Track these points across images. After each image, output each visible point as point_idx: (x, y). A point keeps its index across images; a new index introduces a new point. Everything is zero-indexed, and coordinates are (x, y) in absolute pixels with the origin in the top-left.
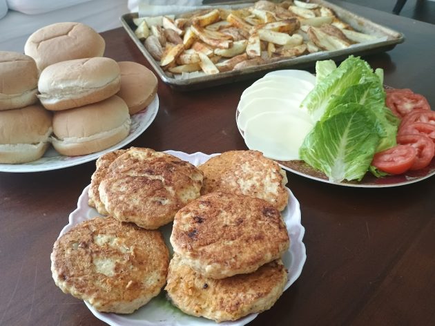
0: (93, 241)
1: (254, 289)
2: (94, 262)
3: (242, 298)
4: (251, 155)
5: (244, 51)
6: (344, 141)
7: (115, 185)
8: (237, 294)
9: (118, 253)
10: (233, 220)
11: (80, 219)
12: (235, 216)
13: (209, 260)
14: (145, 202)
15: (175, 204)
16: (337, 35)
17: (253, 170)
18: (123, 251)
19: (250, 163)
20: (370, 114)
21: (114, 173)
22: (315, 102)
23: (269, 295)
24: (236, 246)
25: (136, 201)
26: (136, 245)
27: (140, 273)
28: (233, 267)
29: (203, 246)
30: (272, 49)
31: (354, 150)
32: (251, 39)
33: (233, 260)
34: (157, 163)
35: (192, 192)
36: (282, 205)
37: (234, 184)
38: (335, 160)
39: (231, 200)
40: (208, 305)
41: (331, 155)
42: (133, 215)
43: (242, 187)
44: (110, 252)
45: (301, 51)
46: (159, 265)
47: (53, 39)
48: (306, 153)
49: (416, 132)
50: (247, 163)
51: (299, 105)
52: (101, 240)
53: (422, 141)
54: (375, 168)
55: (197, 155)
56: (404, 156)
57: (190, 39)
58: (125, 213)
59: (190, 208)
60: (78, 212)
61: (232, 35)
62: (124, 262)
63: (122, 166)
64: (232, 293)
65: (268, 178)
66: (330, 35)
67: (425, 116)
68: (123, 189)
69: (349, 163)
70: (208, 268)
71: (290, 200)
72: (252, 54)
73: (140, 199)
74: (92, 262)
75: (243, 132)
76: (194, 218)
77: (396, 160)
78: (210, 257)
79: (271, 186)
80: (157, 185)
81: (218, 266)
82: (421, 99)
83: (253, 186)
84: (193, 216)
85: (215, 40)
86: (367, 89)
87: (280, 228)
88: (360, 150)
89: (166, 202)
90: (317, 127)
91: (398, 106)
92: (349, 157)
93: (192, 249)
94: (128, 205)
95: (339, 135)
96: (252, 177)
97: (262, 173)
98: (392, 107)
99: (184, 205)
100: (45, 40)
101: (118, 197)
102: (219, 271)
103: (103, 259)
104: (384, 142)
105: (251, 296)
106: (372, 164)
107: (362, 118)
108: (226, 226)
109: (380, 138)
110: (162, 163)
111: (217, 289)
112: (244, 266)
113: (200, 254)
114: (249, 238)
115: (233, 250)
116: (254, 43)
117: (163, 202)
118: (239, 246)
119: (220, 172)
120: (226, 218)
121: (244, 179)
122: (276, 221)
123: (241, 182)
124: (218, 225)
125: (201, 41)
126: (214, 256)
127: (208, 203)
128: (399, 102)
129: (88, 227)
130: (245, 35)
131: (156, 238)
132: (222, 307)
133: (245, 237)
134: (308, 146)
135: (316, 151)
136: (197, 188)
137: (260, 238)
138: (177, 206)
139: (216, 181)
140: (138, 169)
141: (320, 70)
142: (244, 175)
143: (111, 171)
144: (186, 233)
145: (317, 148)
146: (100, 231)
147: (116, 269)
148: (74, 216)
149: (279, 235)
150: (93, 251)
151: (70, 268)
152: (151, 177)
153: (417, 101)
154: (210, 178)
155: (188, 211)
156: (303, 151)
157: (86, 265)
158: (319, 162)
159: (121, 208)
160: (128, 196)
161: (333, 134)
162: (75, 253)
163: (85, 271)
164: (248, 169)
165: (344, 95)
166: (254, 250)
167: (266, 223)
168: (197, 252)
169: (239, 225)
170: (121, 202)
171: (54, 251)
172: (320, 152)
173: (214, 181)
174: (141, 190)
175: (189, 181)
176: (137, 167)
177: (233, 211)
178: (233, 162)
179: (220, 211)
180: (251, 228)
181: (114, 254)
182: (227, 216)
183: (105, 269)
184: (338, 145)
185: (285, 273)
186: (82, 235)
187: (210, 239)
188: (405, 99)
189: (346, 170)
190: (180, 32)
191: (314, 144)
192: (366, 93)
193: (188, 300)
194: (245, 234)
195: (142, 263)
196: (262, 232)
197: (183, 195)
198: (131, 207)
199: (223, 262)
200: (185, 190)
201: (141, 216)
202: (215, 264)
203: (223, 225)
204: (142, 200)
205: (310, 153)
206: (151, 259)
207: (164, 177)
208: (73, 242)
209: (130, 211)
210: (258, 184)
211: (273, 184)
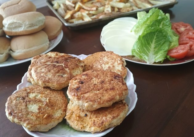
0: (28, 96)
1: (111, 115)
2: (28, 106)
3: (105, 120)
4: (108, 53)
5: (104, 11)
6: (153, 45)
7: (39, 69)
8: (102, 118)
9: (40, 101)
10: (99, 82)
12: (100, 80)
13: (87, 101)
14: (54, 76)
15: (70, 76)
16: (146, 2)
17: (109, 60)
18: (43, 100)
19: (107, 57)
20: (165, 32)
21: (39, 63)
22: (138, 29)
23: (119, 117)
24: (100, 93)
25: (50, 76)
26: (50, 97)
27: (52, 111)
28: (99, 103)
29: (83, 94)
30: (116, 10)
31: (158, 49)
32: (107, 6)
33: (99, 100)
34: (61, 58)
35: (79, 71)
36: (124, 75)
37: (100, 67)
38: (149, 54)
39: (97, 73)
40: (87, 125)
41: (147, 52)
43: (103, 68)
44: (36, 101)
45: (130, 10)
46: (62, 107)
47: (11, 6)
48: (135, 51)
49: (187, 39)
50: (106, 57)
51: (130, 31)
52: (32, 96)
53: (191, 43)
54: (169, 56)
55: (82, 56)
56: (183, 49)
57: (78, 8)
58: (44, 82)
59: (77, 78)
60: (22, 84)
61: (97, 5)
62: (43, 106)
63: (43, 60)
64: (99, 117)
65: (116, 63)
66: (143, 2)
67: (191, 32)
68: (43, 70)
69: (156, 55)
70: (86, 105)
71: (128, 73)
72: (107, 12)
73: (52, 74)
74: (26, 106)
75: (104, 45)
76: (79, 82)
77: (178, 51)
78: (87, 99)
79: (118, 66)
80: (60, 68)
81: (91, 103)
82: (188, 25)
83: (109, 67)
84: (79, 81)
85: (89, 7)
86: (162, 21)
87: (123, 84)
88: (161, 48)
89: (65, 75)
90: (139, 38)
91: (178, 29)
92: (156, 52)
93: (77, 96)
94: (46, 78)
95: (151, 43)
96: (109, 63)
97: (113, 61)
98: (175, 30)
99: (74, 77)
100: (8, 6)
101: (40, 74)
102: (92, 106)
103: (32, 105)
104: (173, 44)
105: (109, 118)
106: (167, 54)
107: (161, 34)
108: (95, 84)
109: (171, 42)
110: (63, 58)
111: (92, 116)
112: (105, 103)
113: (82, 98)
114: (107, 89)
115: (99, 95)
116: (108, 7)
117: (63, 76)
118: (102, 93)
119: (93, 62)
121: (105, 64)
122: (121, 81)
123: (103, 66)
124: (91, 84)
125: (83, 9)
126: (89, 98)
127: (87, 75)
128: (178, 27)
129: (26, 90)
130: (104, 5)
131: (60, 94)
132: (95, 125)
133: (105, 89)
134: (136, 48)
136: (81, 69)
137: (113, 89)
138: (71, 77)
139: (91, 66)
140: (51, 61)
141: (139, 16)
142: (105, 62)
143: (38, 62)
144: (75, 89)
145: (140, 48)
146: (32, 92)
147: (39, 109)
148: (20, 86)
149: (123, 87)
150: (27, 101)
151: (15, 109)
152: (58, 64)
153: (186, 26)
154: (88, 65)
155: (76, 79)
156: (133, 51)
157: (23, 107)
158: (141, 55)
159: (42, 79)
160: (46, 73)
161: (147, 42)
162: (18, 102)
163: (23, 110)
164: (106, 59)
165: (151, 24)
166: (110, 94)
167: (116, 82)
168: (80, 97)
169: (101, 84)
170: (43, 76)
171: (7, 102)
172: (142, 50)
173: (90, 66)
174: (52, 70)
175: (77, 66)
176: (50, 60)
177: (99, 77)
178: (99, 57)
179: (92, 78)
180: (108, 85)
181: (38, 102)
182: (96, 80)
183: (33, 109)
184: (150, 47)
185: (127, 106)
186: (22, 93)
187: (87, 91)
188: (181, 26)
189: (155, 58)
190: (73, 5)
191: (138, 47)
192: (162, 23)
193: (77, 123)
195: (53, 106)
196: (114, 86)
197: (74, 72)
198: (47, 79)
199: (94, 101)
200: (75, 70)
201: (52, 83)
202: (90, 102)
203: (94, 84)
204: (53, 75)
205: (137, 51)
206: (58, 104)
207: (64, 64)
208: (17, 97)
209: (47, 81)
210: (111, 66)
211: (119, 65)
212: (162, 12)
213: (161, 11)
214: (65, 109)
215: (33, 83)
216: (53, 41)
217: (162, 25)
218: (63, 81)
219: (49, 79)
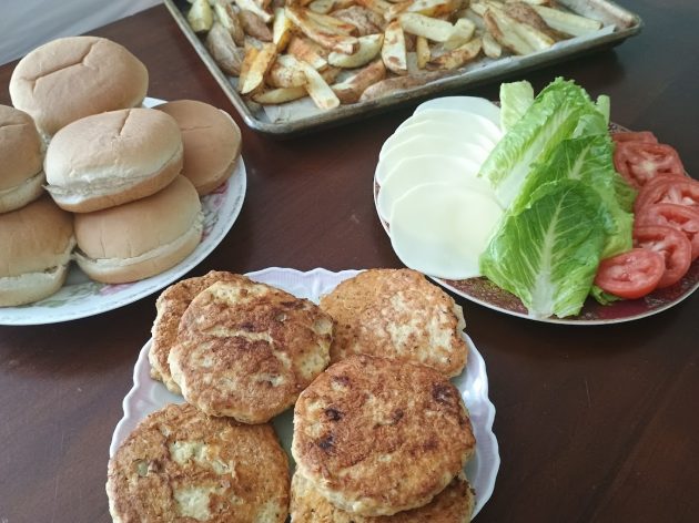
0: (169, 456)
2: (176, 496)
4: (406, 279)
5: (378, 57)
6: (549, 239)
7: (194, 355)
9: (211, 475)
10: (388, 413)
11: (140, 404)
12: (390, 405)
13: (358, 493)
14: (246, 385)
15: (293, 382)
16: (531, 21)
17: (411, 308)
18: (219, 471)
19: (405, 294)
20: (592, 195)
21: (191, 332)
22: (503, 169)
24: (396, 465)
25: (231, 384)
26: (237, 457)
27: (249, 507)
28: (395, 502)
29: (348, 466)
30: (424, 51)
31: (565, 256)
32: (390, 34)
33: (394, 492)
34: (258, 308)
35: (318, 356)
36: (458, 367)
37: (381, 332)
38: (537, 277)
39: (380, 372)
41: (531, 268)
42: (228, 407)
43: (394, 337)
44: (199, 476)
45: (473, 54)
46: (277, 489)
47: (57, 73)
48: (491, 266)
49: (662, 220)
50: (400, 293)
51: (476, 174)
52: (181, 452)
53: (672, 239)
54: (600, 291)
55: (317, 273)
56: (645, 271)
57: (285, 33)
58: (215, 405)
59: (318, 391)
60: (136, 393)
61: (355, 23)
62: (223, 491)
63: (202, 318)
65: (434, 322)
66: (521, 22)
67: (676, 189)
68: (208, 362)
69: (559, 283)
70: (356, 506)
72: (392, 66)
73: (237, 379)
74: (172, 496)
75: (388, 225)
76: (327, 412)
77: (632, 278)
78: (358, 488)
79: (440, 335)
80: (262, 349)
81: (372, 502)
82: (670, 154)
83: (412, 336)
84: (325, 406)
85: (328, 36)
86: (585, 146)
87: (461, 422)
88: (576, 257)
89: (279, 381)
90: (509, 227)
91: (634, 167)
92: (558, 269)
93: (330, 476)
94: (220, 391)
95: (543, 230)
96: (410, 320)
97: (425, 313)
98: (623, 168)
99: (307, 383)
100: (45, 74)
101: (201, 377)
102: (373, 510)
103: (189, 489)
104: (614, 242)
106: (595, 283)
107: (578, 199)
108: (378, 426)
109: (607, 235)
110: (266, 307)
112: (412, 501)
113: (343, 483)
114: (416, 447)
115: (394, 473)
116: (395, 41)
117: (273, 381)
118: (402, 465)
119: (358, 311)
120: (377, 410)
121: (397, 324)
122: (455, 410)
123: (393, 328)
124: (365, 425)
125: (303, 36)
126: (366, 486)
127: (345, 379)
128: (635, 159)
129: (157, 428)
130: (378, 21)
131: (266, 438)
133: (408, 445)
134: (496, 257)
135: (508, 267)
136: (324, 347)
137: (431, 446)
138: (296, 385)
139: (353, 327)
140: (229, 323)
141: (506, 102)
142: (397, 316)
143: (185, 328)
144: (316, 441)
145: (509, 260)
146: (178, 436)
147: (212, 506)
148: (132, 401)
149: (461, 436)
150: (172, 476)
151: (141, 511)
152: (252, 337)
153: (663, 156)
154: (342, 322)
155: (315, 398)
156: (486, 263)
157: (165, 504)
158: (512, 283)
159: (208, 397)
160: (218, 375)
161: (533, 229)
162: (145, 483)
163: (165, 515)
164: (403, 305)
165: (550, 162)
166: (424, 469)
167: (440, 414)
168: (337, 478)
169: (396, 423)
170: (207, 386)
171: (109, 480)
172: (515, 267)
173: (348, 327)
174: (237, 363)
175: (312, 337)
176: (226, 320)
177: (386, 394)
178: (378, 292)
179: (366, 397)
180: (416, 427)
181: (205, 478)
182: (377, 406)
183: (195, 508)
185: (471, 496)
186: (151, 444)
187: (356, 454)
188: (644, 153)
189: (555, 297)
190: (267, 17)
191: (505, 254)
192: (584, 152)
194: (408, 441)
195: (250, 490)
196: (434, 434)
197: (304, 363)
198: (224, 395)
199: (379, 496)
200: (305, 355)
201: (241, 409)
202: (368, 499)
203: (374, 423)
204: (241, 382)
205: (498, 268)
206: (263, 480)
207: (272, 335)
208: (138, 461)
209: (223, 402)
210: (419, 333)
211: (444, 332)
212: (586, 97)
213: (583, 91)
214: (286, 496)
215: (170, 386)
217: (585, 158)
218: (275, 401)
219: (231, 395)
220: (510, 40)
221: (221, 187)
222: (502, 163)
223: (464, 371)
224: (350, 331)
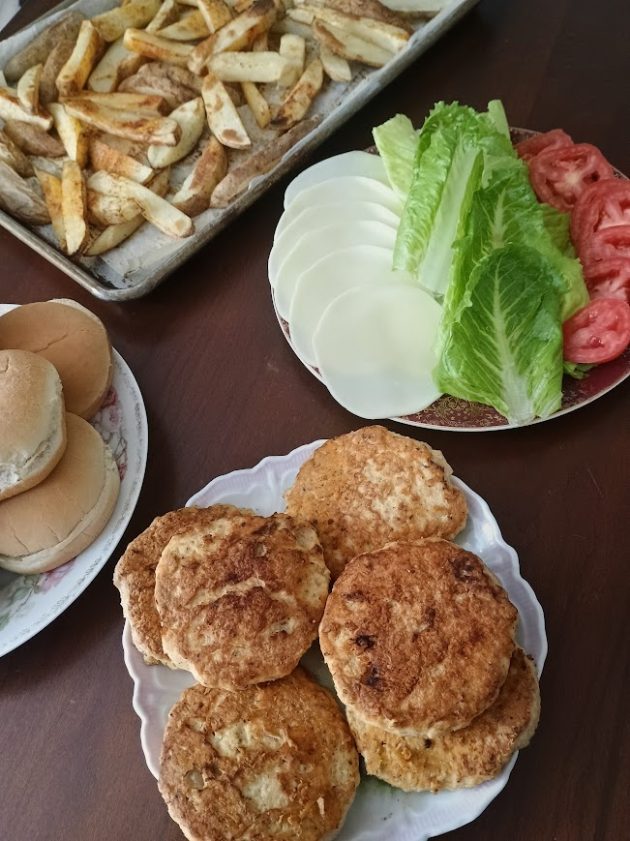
0: (216, 753)
1: (504, 723)
2: (245, 793)
3: (494, 745)
4: (370, 441)
6: (499, 320)
7: (191, 636)
8: (483, 741)
9: (270, 755)
10: (419, 617)
11: (151, 699)
13: (427, 721)
14: (261, 646)
15: (306, 620)
16: (370, 12)
17: (388, 474)
18: (273, 745)
19: (375, 461)
20: (530, 254)
21: (174, 611)
22: (418, 252)
23: (531, 724)
24: (452, 675)
25: (245, 651)
26: (284, 722)
27: (320, 769)
29: (404, 698)
30: (259, 103)
31: (522, 336)
32: (208, 95)
33: (462, 705)
34: (232, 551)
35: (317, 576)
36: (461, 520)
37: (368, 515)
38: (502, 375)
39: (390, 570)
40: (447, 773)
41: (492, 366)
42: (252, 678)
43: (384, 516)
44: (258, 760)
45: (317, 84)
46: (338, 736)
48: (450, 384)
49: (609, 249)
50: (370, 461)
52: (226, 742)
54: (573, 367)
56: (615, 329)
57: (79, 141)
58: (239, 681)
59: (337, 620)
61: (157, 91)
62: (287, 765)
63: (179, 590)
64: (473, 741)
65: (419, 483)
66: (357, 18)
67: (613, 202)
68: (210, 638)
69: (527, 373)
72: (231, 142)
73: (248, 644)
74: (242, 796)
75: (317, 370)
76: (357, 641)
77: (603, 341)
78: (426, 715)
79: (431, 493)
80: (258, 599)
81: (445, 724)
82: (590, 152)
83: (402, 507)
84: (351, 635)
86: (501, 191)
87: (495, 595)
88: (534, 334)
89: (292, 624)
91: (557, 185)
92: (520, 354)
93: (393, 715)
94: (237, 664)
95: (488, 313)
96: (393, 488)
97: (406, 475)
98: (548, 194)
99: (321, 612)
101: (210, 658)
103: (254, 781)
104: (569, 300)
105: (506, 738)
106: (566, 358)
107: (515, 262)
108: (416, 636)
109: (558, 294)
110: (240, 546)
111: (448, 742)
113: (408, 717)
114: (463, 644)
115: (454, 685)
116: (219, 106)
117: (285, 628)
118: (458, 672)
119: (333, 499)
120: (407, 617)
121: (382, 499)
122: (483, 584)
123: (378, 505)
124: (402, 641)
126: (432, 710)
128: (554, 175)
129: (187, 725)
131: (301, 685)
132: (472, 771)
133: (454, 646)
134: (452, 373)
135: (469, 379)
136: (318, 562)
137: (477, 636)
138: (311, 621)
139: (335, 519)
140: (210, 583)
141: (385, 148)
142: (377, 490)
144: (362, 680)
145: (469, 372)
146: (214, 726)
147: (286, 787)
149: (501, 612)
150: (231, 774)
151: (220, 827)
152: (242, 588)
153: (584, 158)
154: (321, 518)
155: (337, 629)
156: (445, 382)
157: (239, 808)
158: (479, 395)
159: (227, 676)
160: (226, 649)
161: (479, 319)
162: (208, 795)
163: (245, 819)
164: (378, 474)
166: (480, 665)
167: (471, 596)
168: (401, 714)
169: (432, 626)
170: (222, 665)
171: (170, 806)
173: (331, 522)
174: (241, 627)
175: (303, 559)
177: (407, 595)
178: (346, 469)
179: (389, 607)
180: (454, 621)
181: (264, 760)
182: (404, 612)
183: (270, 797)
184: (489, 333)
185: (530, 663)
186: (191, 747)
187: (407, 679)
188: (563, 164)
189: (530, 394)
190: (46, 124)
191: (462, 368)
192: (501, 198)
193: (413, 778)
194: (453, 641)
195: (313, 750)
196: (474, 620)
197: (307, 591)
198: (243, 667)
199: (450, 716)
201: (267, 673)
202: (440, 723)
203: (410, 635)
204: (254, 645)
205: (460, 385)
206: (320, 733)
207: (263, 577)
208: (189, 773)
209: (246, 674)
210: (408, 499)
211: (433, 488)
214: (349, 739)
216: (106, 414)
217: (505, 204)
218: (297, 649)
219: (250, 664)
220: (355, 49)
221: (110, 398)
222: (415, 246)
223: (469, 521)
224: (334, 526)
